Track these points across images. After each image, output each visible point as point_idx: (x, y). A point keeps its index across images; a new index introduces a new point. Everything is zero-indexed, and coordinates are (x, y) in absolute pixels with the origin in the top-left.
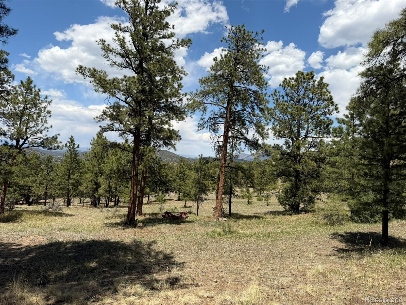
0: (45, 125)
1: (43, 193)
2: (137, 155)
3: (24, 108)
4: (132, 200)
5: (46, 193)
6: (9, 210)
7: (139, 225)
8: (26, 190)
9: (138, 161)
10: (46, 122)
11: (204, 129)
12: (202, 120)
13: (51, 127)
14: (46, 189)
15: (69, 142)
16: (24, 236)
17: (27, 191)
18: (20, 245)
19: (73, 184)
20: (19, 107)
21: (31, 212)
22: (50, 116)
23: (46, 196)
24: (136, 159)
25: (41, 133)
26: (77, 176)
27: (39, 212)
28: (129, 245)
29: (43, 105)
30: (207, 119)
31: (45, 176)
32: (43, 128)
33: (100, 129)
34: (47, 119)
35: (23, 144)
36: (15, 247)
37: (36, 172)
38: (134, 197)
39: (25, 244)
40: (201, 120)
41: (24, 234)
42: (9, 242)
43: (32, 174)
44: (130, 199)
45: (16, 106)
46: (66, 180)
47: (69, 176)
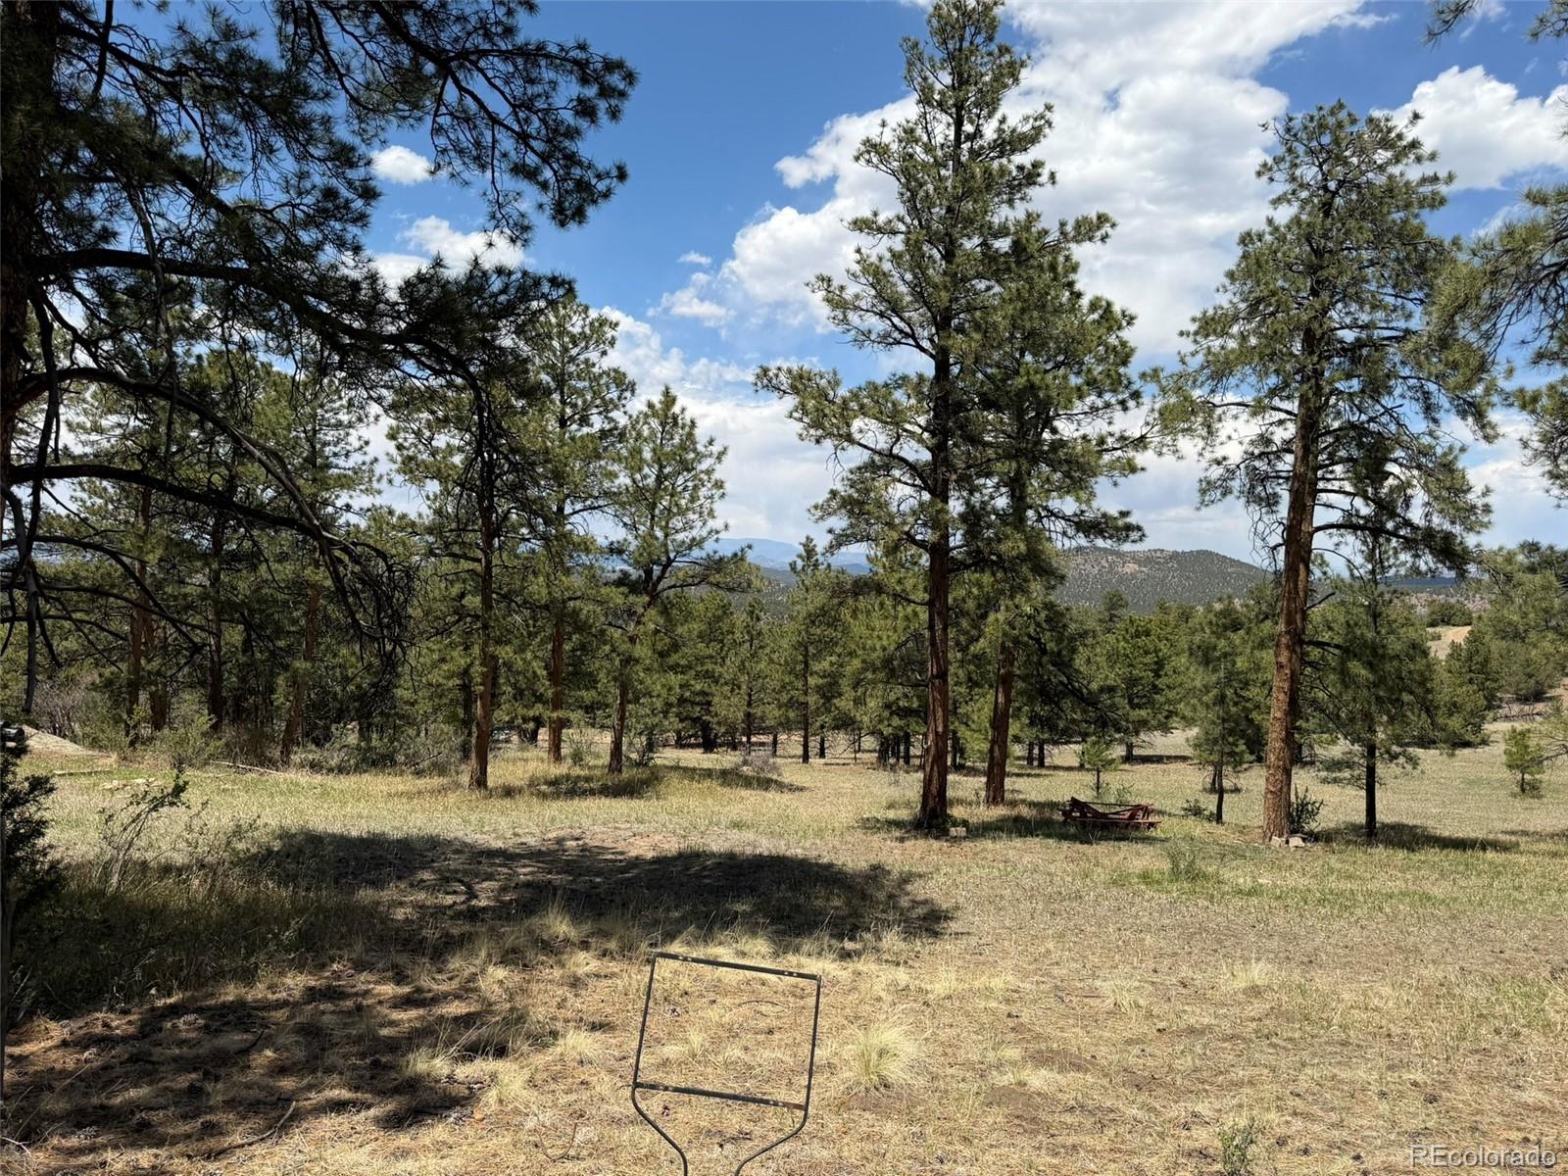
0: (711, 524)
1: (740, 715)
2: (939, 614)
3: (658, 477)
4: (933, 751)
5: (748, 715)
6: (638, 764)
7: (953, 831)
8: (698, 704)
9: (945, 629)
10: (711, 514)
11: (1230, 498)
12: (1219, 463)
13: (726, 527)
14: (749, 704)
15: (800, 556)
16: (641, 834)
17: (698, 709)
18: (622, 853)
19: (819, 689)
20: (645, 477)
21: (690, 773)
22: (723, 495)
23: (751, 725)
24: (939, 626)
25: (702, 548)
26: (832, 664)
27: (708, 774)
28: (853, 876)
29: (704, 465)
30: (1238, 460)
31: (743, 662)
32: (704, 533)
33: (830, 537)
34: (715, 506)
35: (661, 578)
36: (610, 857)
37: (722, 649)
38: (937, 745)
39: (633, 853)
40: (1215, 466)
41: (642, 828)
42: (606, 845)
43: (712, 657)
44: (927, 751)
45: (638, 476)
46: (797, 676)
47: (806, 663)
